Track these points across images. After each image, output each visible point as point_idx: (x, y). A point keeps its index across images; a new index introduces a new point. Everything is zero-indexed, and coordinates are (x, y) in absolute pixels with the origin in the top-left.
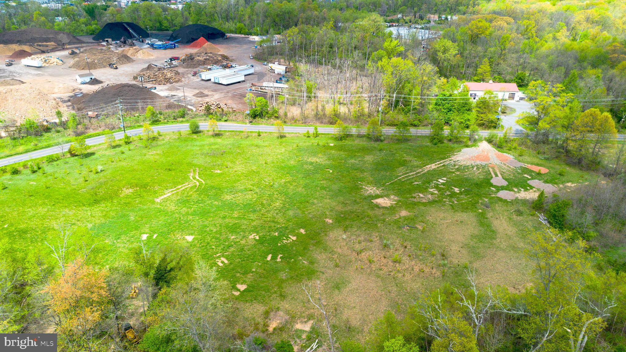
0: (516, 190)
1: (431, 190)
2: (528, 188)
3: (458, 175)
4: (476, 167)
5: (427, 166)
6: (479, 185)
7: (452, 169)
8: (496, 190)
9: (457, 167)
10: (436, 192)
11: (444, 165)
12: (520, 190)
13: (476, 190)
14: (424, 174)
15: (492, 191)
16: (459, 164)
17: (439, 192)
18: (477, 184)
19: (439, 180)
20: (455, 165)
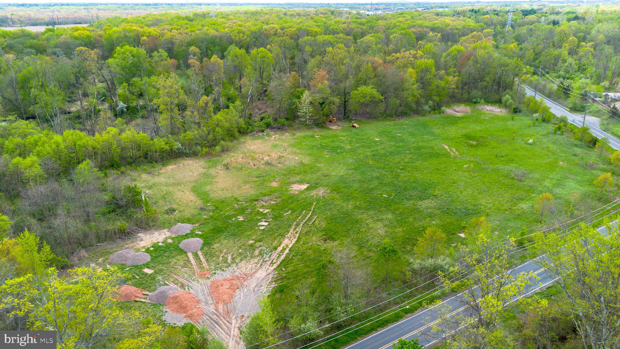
0: (170, 241)
1: (267, 211)
2: (152, 249)
3: (249, 237)
4: (229, 261)
5: (296, 239)
6: (217, 231)
7: (260, 246)
8: (194, 233)
9: (257, 252)
10: (261, 210)
11: (275, 248)
12: (163, 243)
13: (219, 224)
14: (290, 226)
15: (199, 230)
16: (256, 260)
17: (258, 211)
18: (219, 232)
19: (266, 224)
20: (261, 254)
